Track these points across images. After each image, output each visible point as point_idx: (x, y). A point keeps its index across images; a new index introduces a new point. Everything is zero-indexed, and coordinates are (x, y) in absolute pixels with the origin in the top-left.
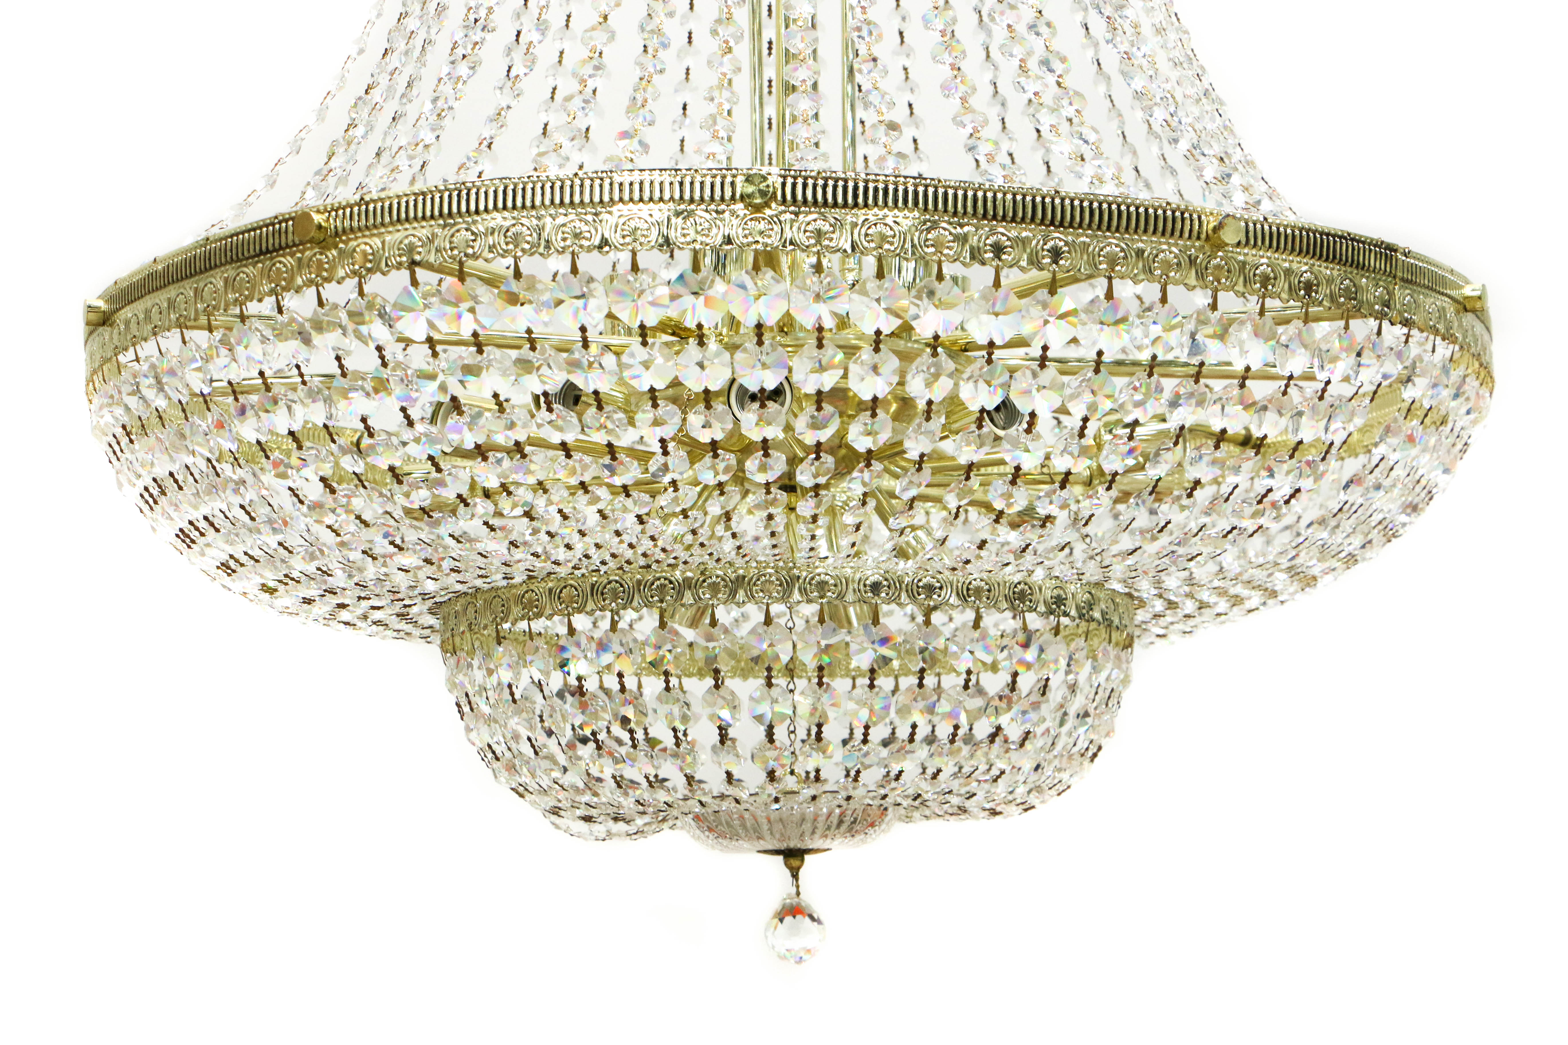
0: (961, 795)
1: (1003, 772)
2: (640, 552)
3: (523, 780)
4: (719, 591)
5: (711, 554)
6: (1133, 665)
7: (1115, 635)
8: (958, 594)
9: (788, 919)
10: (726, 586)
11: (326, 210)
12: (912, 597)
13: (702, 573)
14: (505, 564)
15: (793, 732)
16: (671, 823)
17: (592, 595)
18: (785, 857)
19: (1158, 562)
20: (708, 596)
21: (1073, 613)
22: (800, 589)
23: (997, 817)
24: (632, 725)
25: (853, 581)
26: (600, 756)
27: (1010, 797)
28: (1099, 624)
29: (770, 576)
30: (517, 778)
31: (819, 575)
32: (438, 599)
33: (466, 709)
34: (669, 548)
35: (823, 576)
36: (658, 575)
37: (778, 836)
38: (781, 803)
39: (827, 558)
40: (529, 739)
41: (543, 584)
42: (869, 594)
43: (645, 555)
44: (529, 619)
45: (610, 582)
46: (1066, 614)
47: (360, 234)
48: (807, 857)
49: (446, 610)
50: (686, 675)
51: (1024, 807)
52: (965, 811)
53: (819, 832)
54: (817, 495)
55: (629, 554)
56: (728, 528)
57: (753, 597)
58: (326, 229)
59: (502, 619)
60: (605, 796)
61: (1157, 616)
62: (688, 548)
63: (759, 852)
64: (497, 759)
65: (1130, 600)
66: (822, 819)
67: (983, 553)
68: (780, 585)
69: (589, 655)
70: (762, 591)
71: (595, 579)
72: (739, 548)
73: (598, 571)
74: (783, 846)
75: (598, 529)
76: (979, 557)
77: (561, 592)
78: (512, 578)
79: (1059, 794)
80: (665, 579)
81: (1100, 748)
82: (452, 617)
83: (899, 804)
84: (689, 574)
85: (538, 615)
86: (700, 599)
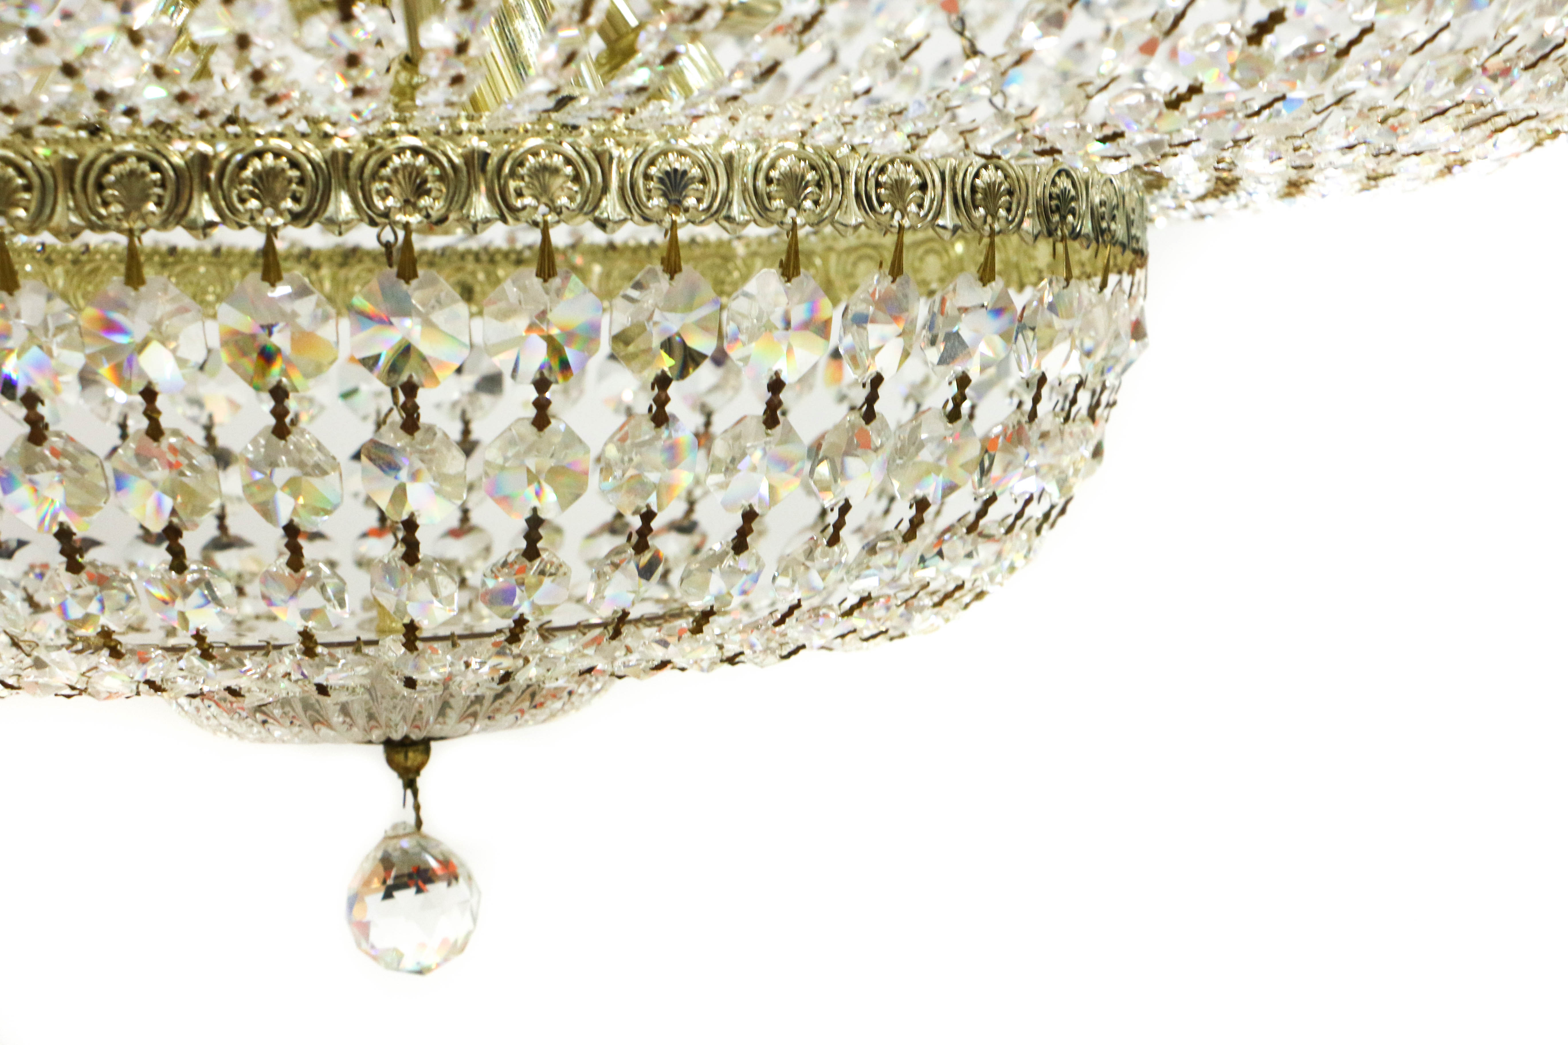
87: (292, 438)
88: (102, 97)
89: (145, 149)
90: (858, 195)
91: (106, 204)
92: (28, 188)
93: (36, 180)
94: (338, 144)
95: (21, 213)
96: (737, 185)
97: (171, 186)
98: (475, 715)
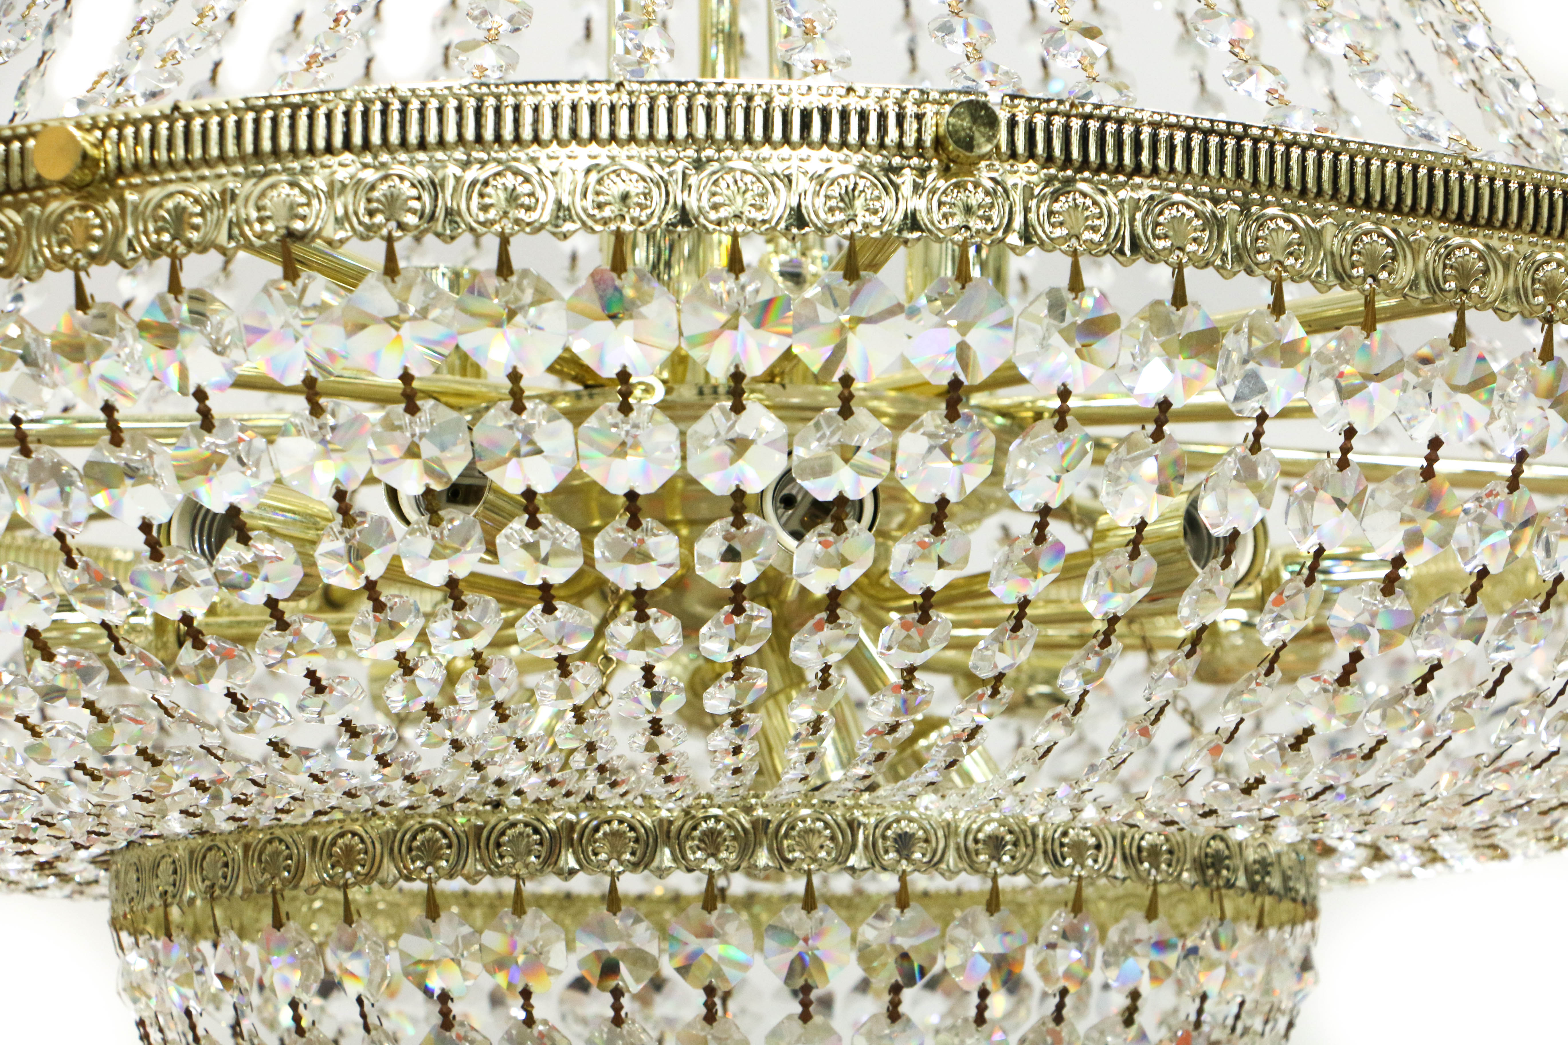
11: (94, 126)
47: (172, 175)
58: (96, 162)
87: (625, 1026)
88: (499, 783)
89: (529, 818)
90: (1045, 852)
91: (501, 857)
92: (449, 846)
93: (455, 841)
94: (664, 814)
95: (444, 863)
96: (952, 845)
97: (546, 843)
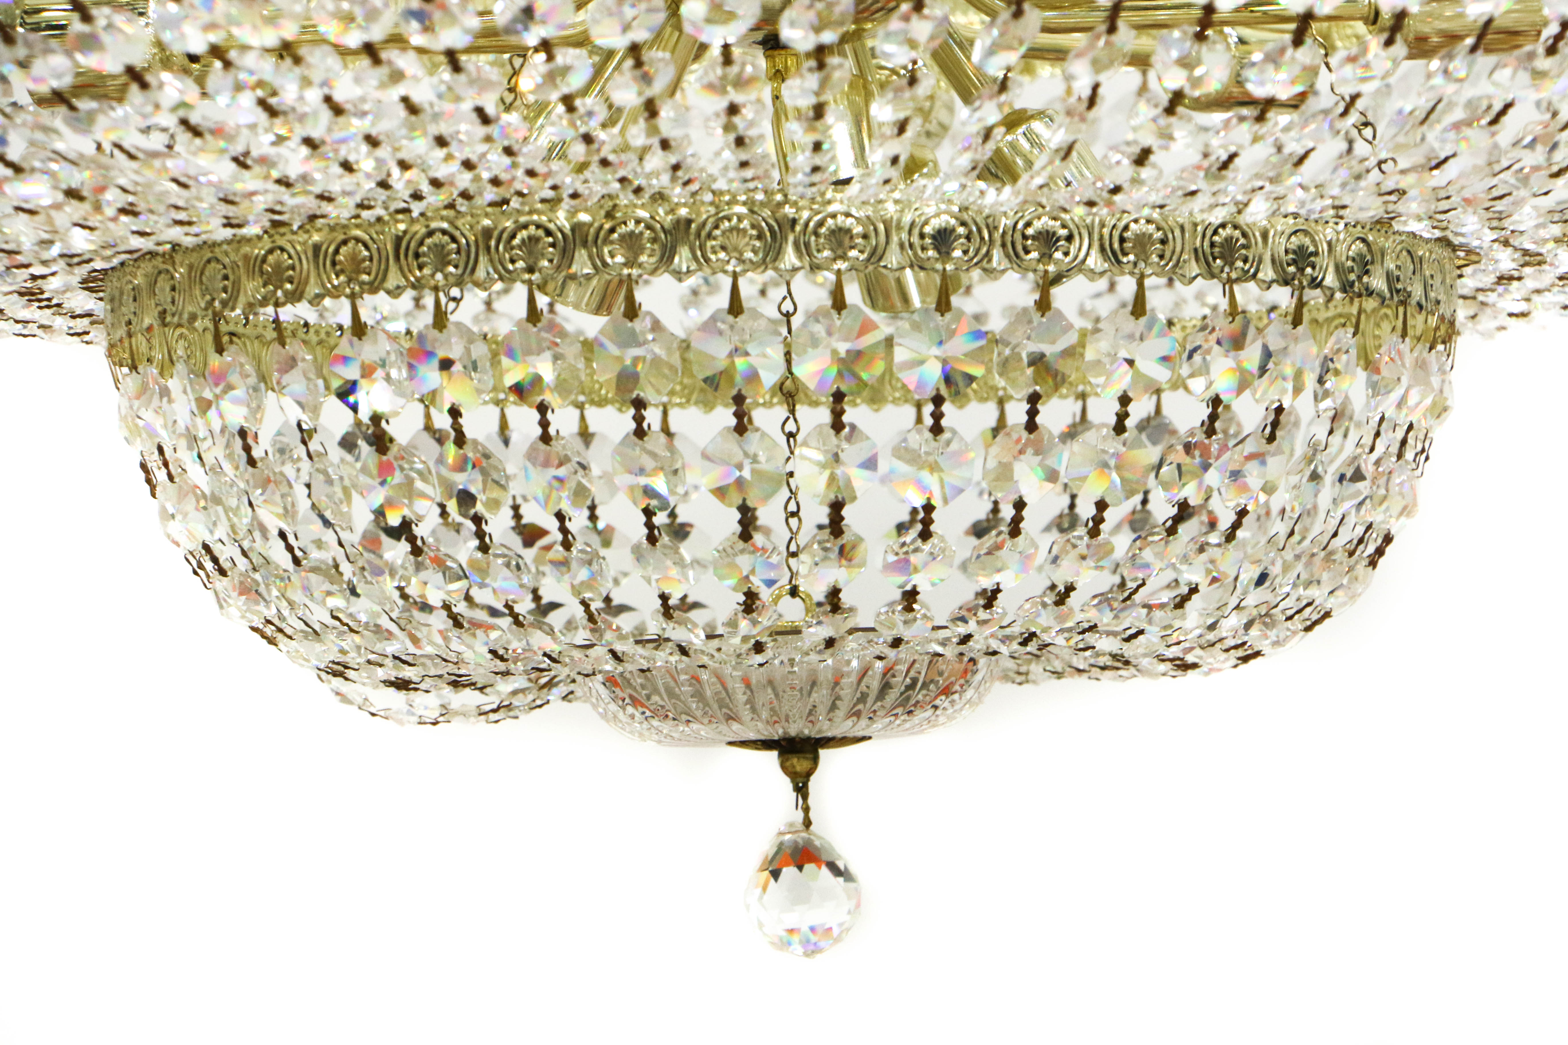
0: (1115, 634)
1: (1194, 590)
2: (486, 175)
3: (271, 613)
4: (642, 249)
5: (623, 180)
6: (1453, 376)
7: (1418, 322)
8: (1102, 249)
9: (789, 872)
10: (654, 240)
12: (1015, 257)
13: (609, 215)
14: (226, 201)
15: (794, 514)
16: (563, 689)
17: (397, 258)
18: (780, 755)
19: (1495, 181)
20: (619, 259)
21: (1330, 280)
22: (796, 244)
23: (1190, 672)
24: (479, 508)
25: (899, 228)
26: (419, 567)
27: (1211, 636)
28: (1383, 300)
29: (740, 219)
30: (261, 607)
31: (834, 216)
32: (98, 265)
33: (161, 475)
34: (541, 168)
35: (840, 219)
36: (523, 219)
37: (765, 715)
38: (769, 653)
39: (847, 182)
40: (282, 535)
41: (302, 237)
42: (931, 253)
43: (495, 182)
44: (277, 305)
45: (430, 234)
46: (1316, 283)
48: (825, 754)
49: (116, 284)
50: (592, 402)
51: (1240, 653)
52: (1127, 663)
53: (844, 707)
54: (821, 66)
55: (464, 180)
56: (653, 130)
57: (707, 260)
59: (224, 303)
60: (431, 643)
61: (1504, 279)
62: (582, 167)
63: (731, 743)
64: (223, 572)
65: (1446, 253)
66: (848, 681)
67: (1145, 173)
68: (760, 237)
69: (394, 373)
70: (723, 248)
71: (402, 227)
72: (676, 168)
73: (406, 211)
74: (777, 732)
75: (404, 132)
76: (1136, 181)
77: (337, 252)
78: (239, 226)
79: (1308, 629)
80: (538, 226)
81: (1388, 539)
82: (127, 298)
83: (995, 653)
84: (584, 217)
85: (295, 297)
86: (605, 264)
98: (858, 714)
